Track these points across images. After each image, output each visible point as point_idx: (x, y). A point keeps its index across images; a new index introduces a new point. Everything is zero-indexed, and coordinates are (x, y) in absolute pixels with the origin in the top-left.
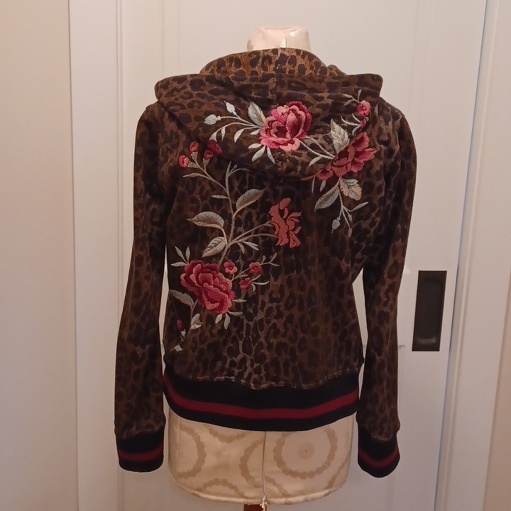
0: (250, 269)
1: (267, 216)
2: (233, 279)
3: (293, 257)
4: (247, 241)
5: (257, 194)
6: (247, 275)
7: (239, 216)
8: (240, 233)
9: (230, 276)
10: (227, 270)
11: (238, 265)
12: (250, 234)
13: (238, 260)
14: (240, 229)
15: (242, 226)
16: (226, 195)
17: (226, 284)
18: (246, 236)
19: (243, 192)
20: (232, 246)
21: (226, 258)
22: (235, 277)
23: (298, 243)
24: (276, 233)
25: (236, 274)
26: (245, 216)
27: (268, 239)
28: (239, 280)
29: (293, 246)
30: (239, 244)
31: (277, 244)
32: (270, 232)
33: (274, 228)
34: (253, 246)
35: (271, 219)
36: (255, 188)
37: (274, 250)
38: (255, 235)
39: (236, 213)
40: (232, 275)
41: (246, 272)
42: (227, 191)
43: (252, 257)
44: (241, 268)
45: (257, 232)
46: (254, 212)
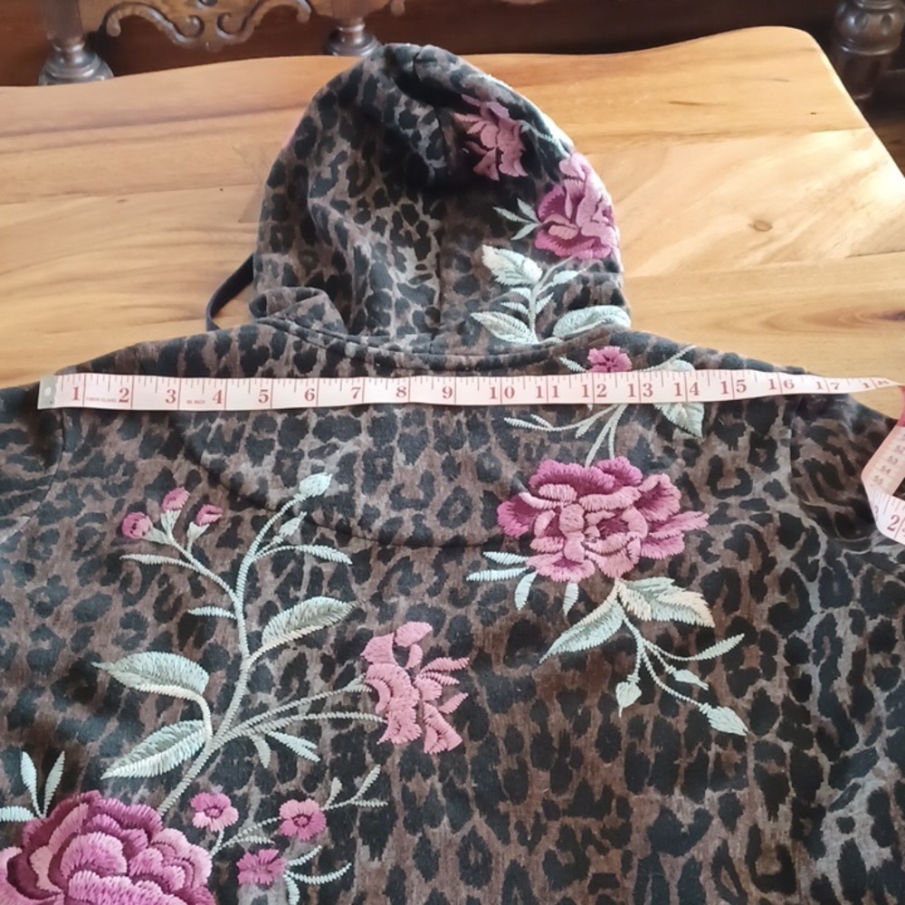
0: (283, 820)
1: (357, 665)
2: (216, 849)
3: (434, 781)
4: (283, 730)
5: (329, 611)
6: (266, 840)
7: (267, 661)
8: (264, 708)
9: (209, 837)
10: (200, 819)
11: (241, 804)
12: (294, 711)
13: (245, 789)
14: (268, 697)
15: (273, 689)
16: (232, 609)
17: (189, 865)
18: (279, 715)
19: (289, 603)
20: (228, 744)
21: (203, 780)
22: (224, 840)
23: (454, 739)
24: (380, 707)
25: (230, 831)
26: (284, 665)
27: (352, 727)
28: (238, 853)
29: (437, 750)
30: (254, 738)
31: (382, 740)
32: (360, 706)
33: (375, 696)
34: (300, 746)
35: (364, 670)
36: (326, 595)
37: (369, 758)
38: (312, 716)
39: (257, 654)
40: (216, 834)
41: (268, 829)
42: (237, 599)
43: (294, 782)
44: (251, 814)
45: (317, 707)
46: (312, 654)
